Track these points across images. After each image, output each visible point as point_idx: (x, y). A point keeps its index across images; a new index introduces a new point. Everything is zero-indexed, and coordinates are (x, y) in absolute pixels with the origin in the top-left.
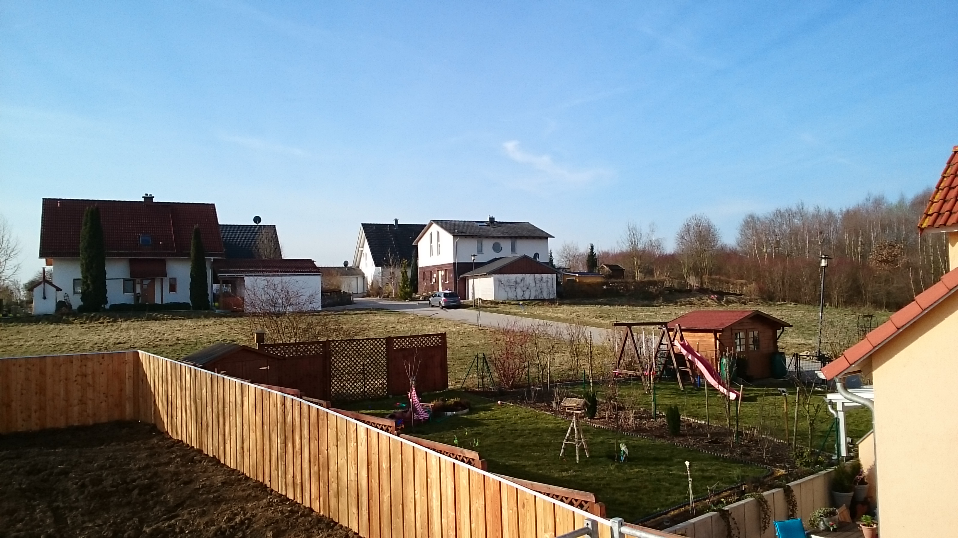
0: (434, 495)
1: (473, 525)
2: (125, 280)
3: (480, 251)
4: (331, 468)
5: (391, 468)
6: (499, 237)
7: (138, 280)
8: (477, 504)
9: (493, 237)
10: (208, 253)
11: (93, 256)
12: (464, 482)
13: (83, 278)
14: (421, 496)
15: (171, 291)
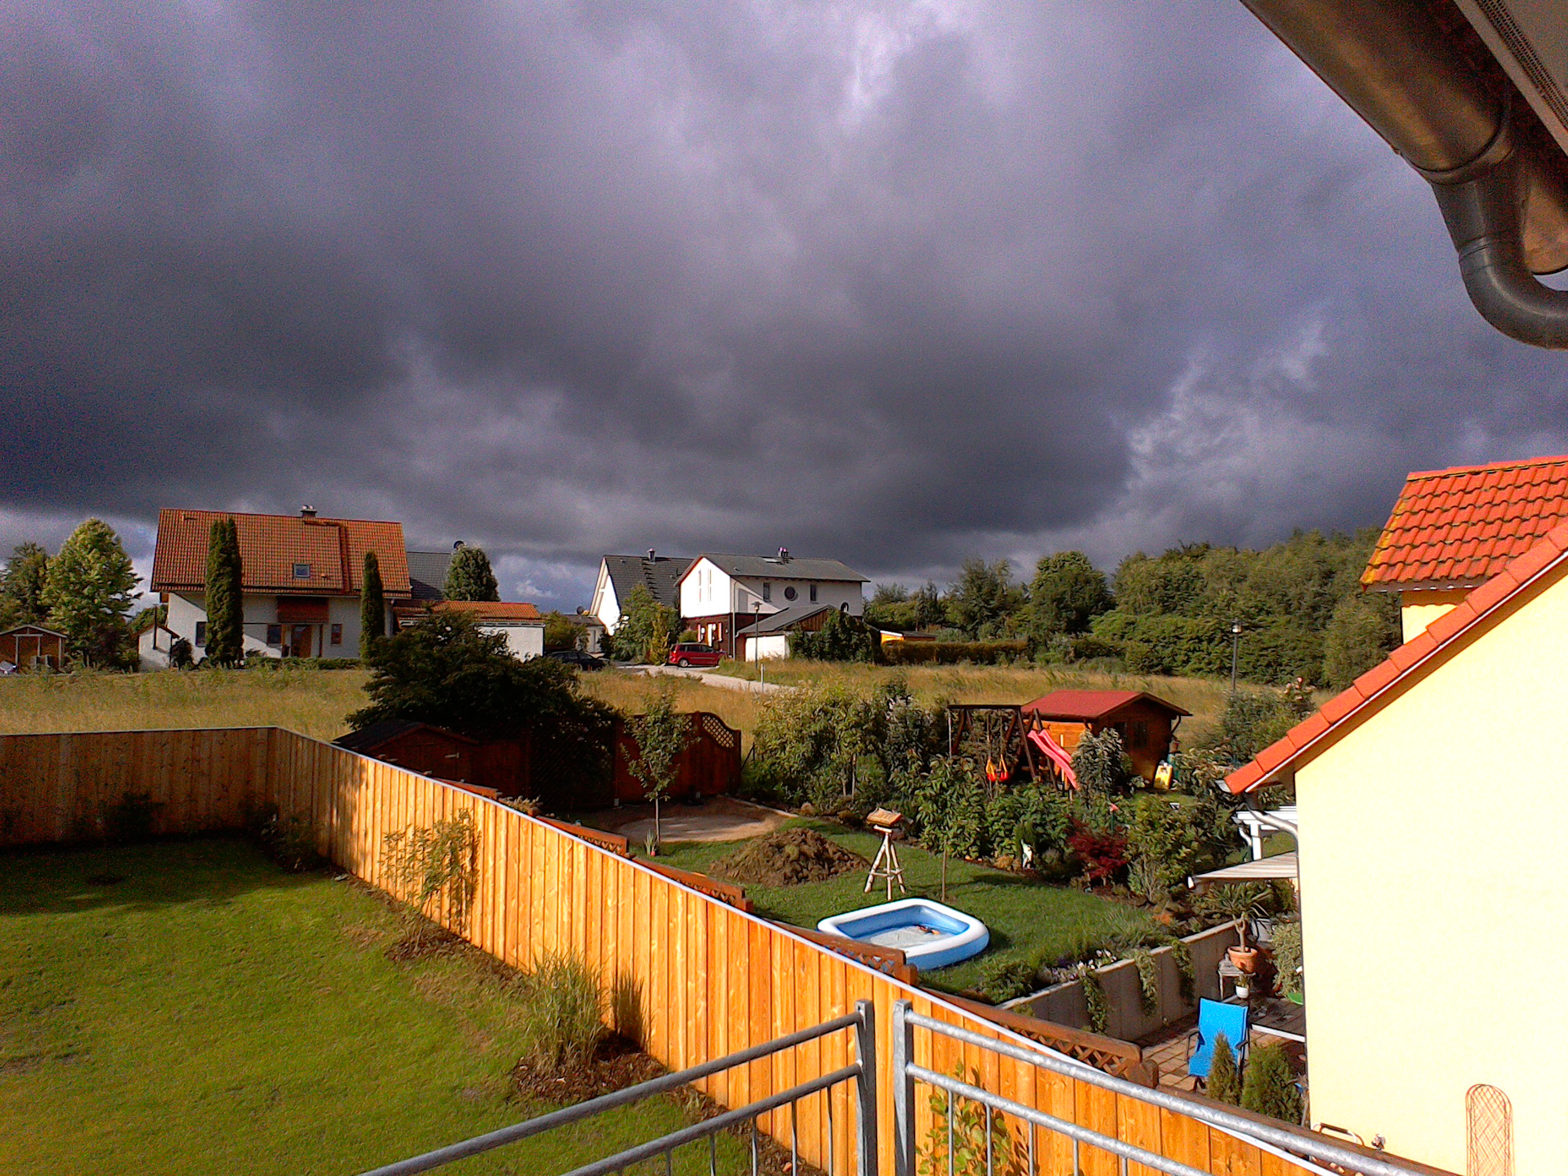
0: (678, 947)
1: (731, 993)
2: (270, 625)
3: (767, 599)
4: (535, 903)
5: (620, 905)
6: (794, 580)
7: (288, 626)
8: (738, 962)
9: (786, 579)
10: (387, 591)
11: (224, 592)
12: (721, 929)
13: (209, 622)
14: (660, 947)
15: (333, 642)
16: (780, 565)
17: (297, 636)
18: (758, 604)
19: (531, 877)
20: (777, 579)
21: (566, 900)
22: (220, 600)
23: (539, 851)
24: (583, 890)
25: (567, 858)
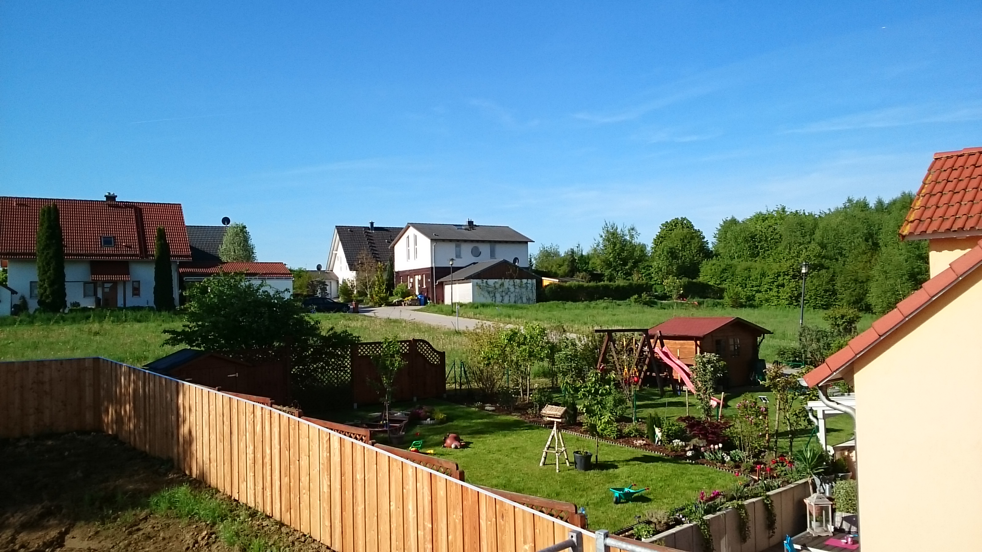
0: (410, 507)
1: (450, 537)
2: (85, 283)
3: (458, 256)
4: (302, 479)
5: (366, 478)
6: (478, 242)
7: (99, 283)
8: (455, 516)
9: (472, 241)
10: (175, 256)
11: (51, 258)
12: (441, 493)
13: (41, 281)
14: (398, 507)
15: (134, 294)
16: (467, 231)
17: (107, 290)
18: (452, 260)
19: (299, 460)
20: (465, 241)
21: (326, 477)
22: (48, 264)
23: (304, 442)
24: (339, 468)
25: (325, 446)
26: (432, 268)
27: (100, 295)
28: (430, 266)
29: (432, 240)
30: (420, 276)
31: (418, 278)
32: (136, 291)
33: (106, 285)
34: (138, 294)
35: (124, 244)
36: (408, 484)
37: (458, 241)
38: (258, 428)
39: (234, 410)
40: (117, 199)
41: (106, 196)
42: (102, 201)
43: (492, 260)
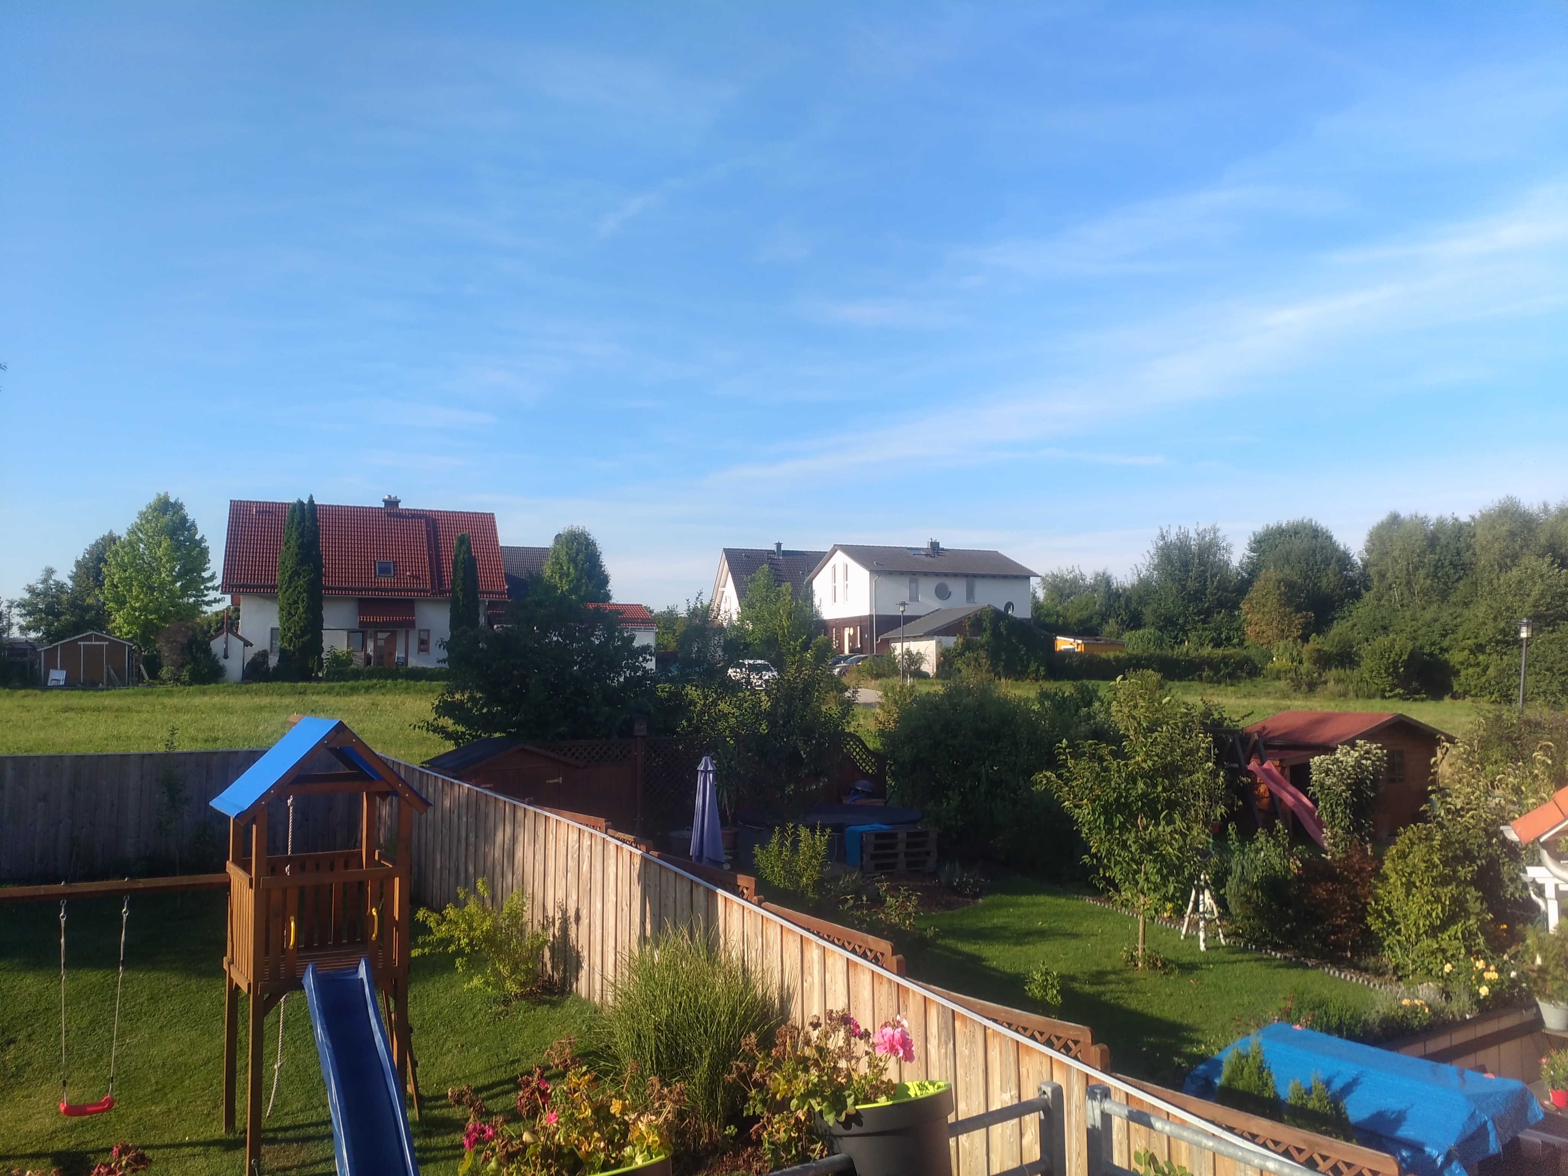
2: (350, 632)
6: (946, 575)
7: (370, 631)
9: (937, 575)
10: (485, 592)
13: (284, 628)
15: (420, 650)
16: (929, 559)
17: (381, 643)
18: (904, 604)
20: (926, 574)
22: (296, 602)
26: (871, 616)
27: (370, 650)
28: (866, 612)
29: (872, 571)
30: (852, 629)
31: (848, 632)
32: (424, 645)
33: (381, 635)
34: (426, 650)
35: (408, 574)
36: (811, 975)
37: (914, 573)
38: (585, 867)
39: (551, 836)
40: (401, 506)
41: (384, 501)
42: (378, 508)
43: (969, 605)
